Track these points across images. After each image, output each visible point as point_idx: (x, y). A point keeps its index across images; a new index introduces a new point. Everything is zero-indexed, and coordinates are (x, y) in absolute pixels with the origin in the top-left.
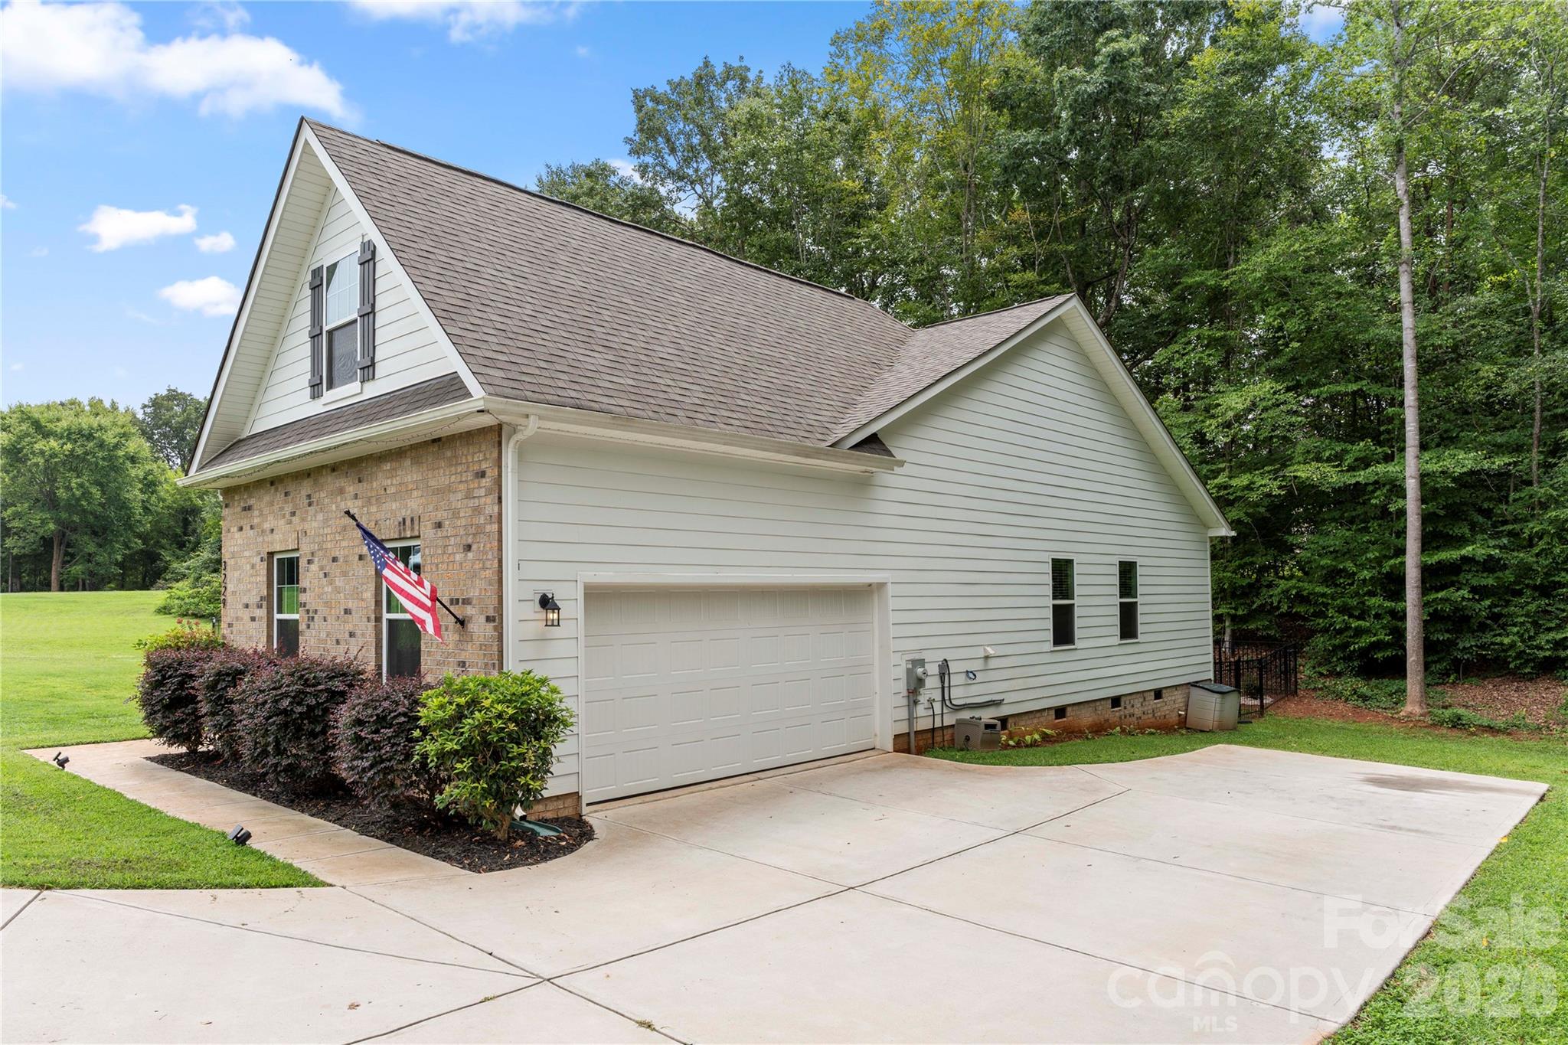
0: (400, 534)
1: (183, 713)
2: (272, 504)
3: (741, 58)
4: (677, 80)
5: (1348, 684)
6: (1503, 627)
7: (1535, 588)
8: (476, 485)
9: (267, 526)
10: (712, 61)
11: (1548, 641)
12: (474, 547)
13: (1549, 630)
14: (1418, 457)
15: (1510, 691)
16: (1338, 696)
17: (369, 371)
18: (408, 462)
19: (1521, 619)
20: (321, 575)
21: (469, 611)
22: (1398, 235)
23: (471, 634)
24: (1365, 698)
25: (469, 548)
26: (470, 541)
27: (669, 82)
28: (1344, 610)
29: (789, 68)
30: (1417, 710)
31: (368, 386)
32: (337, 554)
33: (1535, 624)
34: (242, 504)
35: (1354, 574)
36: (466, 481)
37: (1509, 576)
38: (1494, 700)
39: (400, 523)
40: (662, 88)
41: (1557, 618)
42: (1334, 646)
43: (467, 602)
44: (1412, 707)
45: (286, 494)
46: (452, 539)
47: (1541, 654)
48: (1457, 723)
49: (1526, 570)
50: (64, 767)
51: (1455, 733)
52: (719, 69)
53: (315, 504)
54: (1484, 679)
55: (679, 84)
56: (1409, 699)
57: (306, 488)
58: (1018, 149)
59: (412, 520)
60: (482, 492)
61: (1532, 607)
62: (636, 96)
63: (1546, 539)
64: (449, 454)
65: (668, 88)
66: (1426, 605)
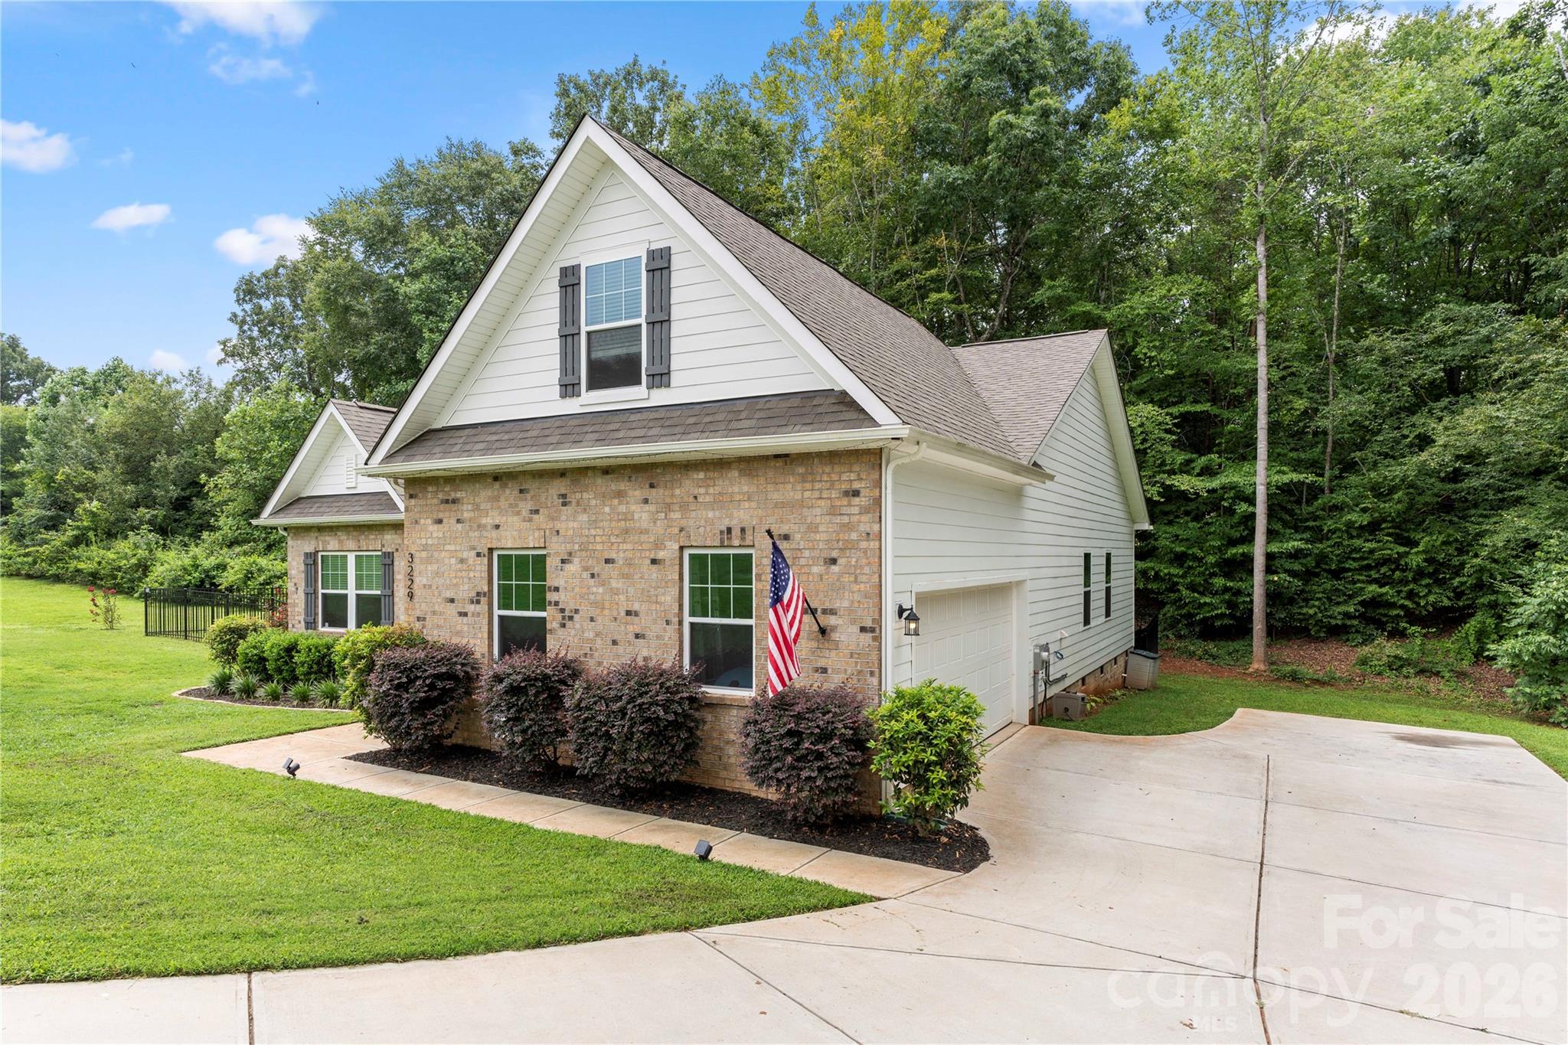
0: (722, 541)
1: (434, 714)
2: (496, 499)
3: (664, 62)
4: (597, 72)
5: (1197, 646)
6: (1306, 600)
7: (1329, 571)
8: (845, 503)
9: (488, 521)
10: (641, 60)
11: (1339, 613)
12: (840, 561)
13: (1338, 603)
14: (1267, 469)
15: (1310, 650)
16: (1192, 654)
17: (661, 378)
18: (736, 473)
19: (1320, 595)
20: (586, 575)
21: (832, 620)
22: (1257, 290)
23: (837, 644)
24: (1214, 657)
25: (834, 561)
26: (834, 554)
27: (591, 73)
28: (1192, 588)
29: (720, 78)
30: (1262, 667)
31: (655, 392)
32: (613, 555)
33: (1330, 599)
34: (441, 496)
35: (1202, 558)
36: (830, 498)
37: (1310, 562)
38: (1304, 657)
39: (722, 532)
40: (585, 78)
41: (1345, 594)
42: (1181, 615)
43: (832, 612)
44: (1257, 665)
45: (521, 491)
46: (807, 552)
47: (1333, 622)
48: (1295, 678)
49: (1322, 558)
50: (294, 775)
51: (1293, 685)
52: (645, 70)
53: (574, 504)
54: (1289, 640)
55: (599, 77)
56: (1255, 659)
57: (559, 486)
58: (953, 183)
59: (743, 530)
60: (856, 510)
61: (1328, 586)
62: (562, 81)
63: (1338, 534)
64: (801, 470)
65: (589, 79)
66: (1268, 582)
